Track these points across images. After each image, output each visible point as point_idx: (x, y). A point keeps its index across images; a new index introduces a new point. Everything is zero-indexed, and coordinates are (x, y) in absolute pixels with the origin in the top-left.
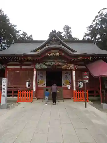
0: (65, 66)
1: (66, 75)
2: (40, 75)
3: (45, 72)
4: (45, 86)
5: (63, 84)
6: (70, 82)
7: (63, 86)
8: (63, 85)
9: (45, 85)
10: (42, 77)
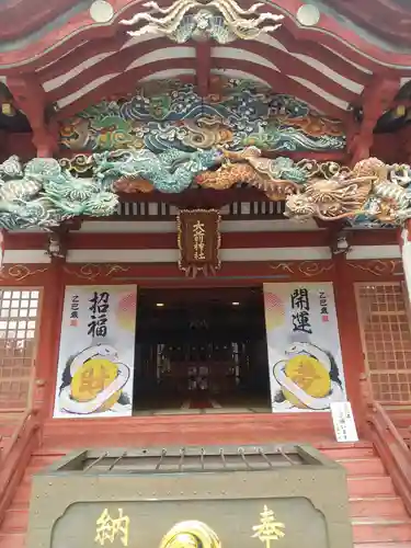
0: (323, 186)
1: (299, 311)
2: (85, 317)
3: (133, 289)
4: (126, 411)
5: (274, 388)
6: (334, 375)
7: (277, 408)
8: (281, 398)
9: (122, 400)
10: (103, 333)
